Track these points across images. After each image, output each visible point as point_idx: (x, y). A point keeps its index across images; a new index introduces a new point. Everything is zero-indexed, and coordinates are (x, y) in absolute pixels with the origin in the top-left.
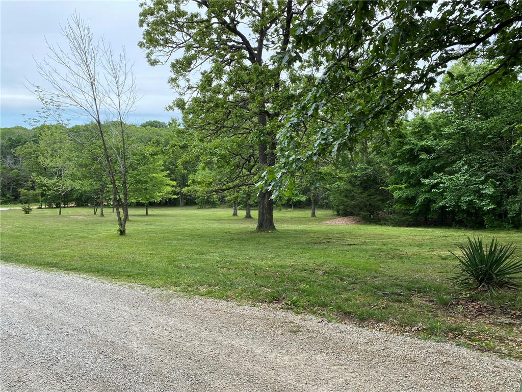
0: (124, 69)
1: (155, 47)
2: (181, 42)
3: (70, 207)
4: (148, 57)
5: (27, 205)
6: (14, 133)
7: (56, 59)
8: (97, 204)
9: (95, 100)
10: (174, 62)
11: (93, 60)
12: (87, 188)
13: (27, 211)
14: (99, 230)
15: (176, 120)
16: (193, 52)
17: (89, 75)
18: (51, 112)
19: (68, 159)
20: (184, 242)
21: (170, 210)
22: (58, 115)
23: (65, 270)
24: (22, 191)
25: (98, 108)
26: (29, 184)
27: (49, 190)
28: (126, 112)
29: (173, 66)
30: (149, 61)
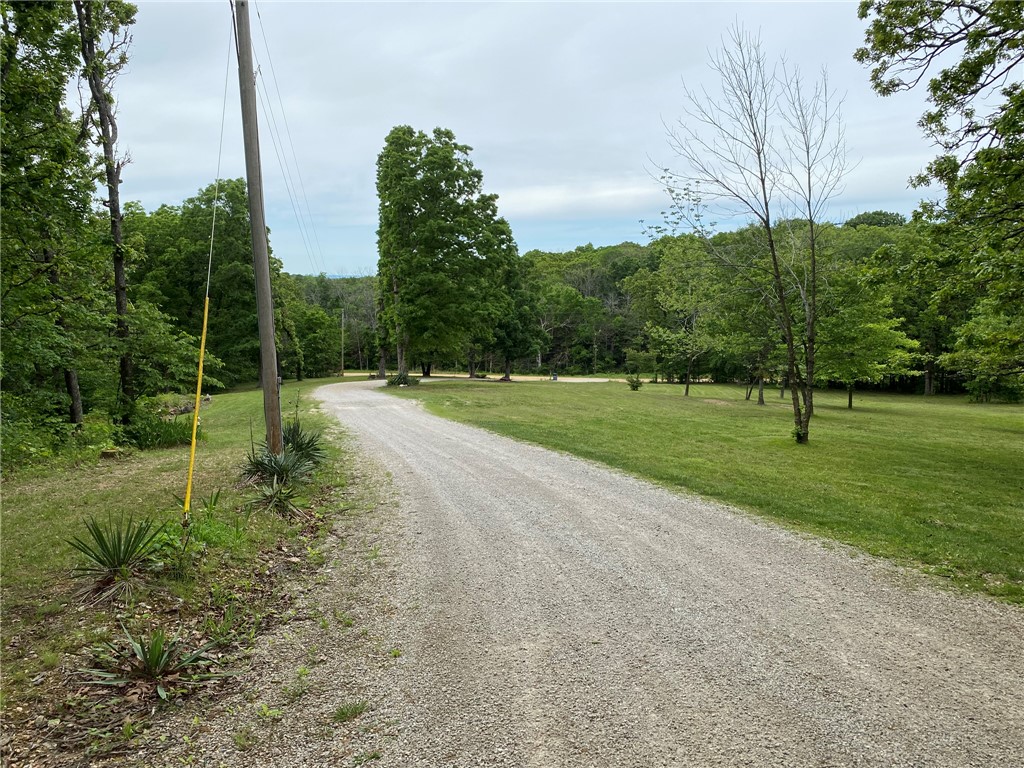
0: (822, 113)
1: (893, 54)
2: (957, 30)
3: (704, 383)
4: (875, 78)
5: (635, 375)
6: (621, 254)
7: (698, 114)
8: (752, 381)
9: (763, 181)
10: (939, 78)
11: (763, 106)
12: (737, 350)
13: (635, 386)
14: (757, 429)
15: (933, 206)
16: (987, 48)
17: (755, 134)
18: (685, 212)
19: (705, 295)
20: (937, 473)
21: (903, 402)
22: (696, 216)
23: (701, 494)
24: (630, 352)
25: (768, 196)
26: (639, 340)
27: (671, 351)
28: (823, 198)
29: (935, 86)
30: (876, 87)
